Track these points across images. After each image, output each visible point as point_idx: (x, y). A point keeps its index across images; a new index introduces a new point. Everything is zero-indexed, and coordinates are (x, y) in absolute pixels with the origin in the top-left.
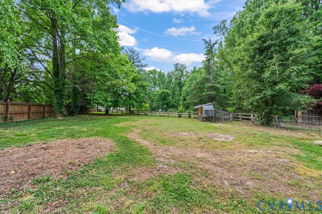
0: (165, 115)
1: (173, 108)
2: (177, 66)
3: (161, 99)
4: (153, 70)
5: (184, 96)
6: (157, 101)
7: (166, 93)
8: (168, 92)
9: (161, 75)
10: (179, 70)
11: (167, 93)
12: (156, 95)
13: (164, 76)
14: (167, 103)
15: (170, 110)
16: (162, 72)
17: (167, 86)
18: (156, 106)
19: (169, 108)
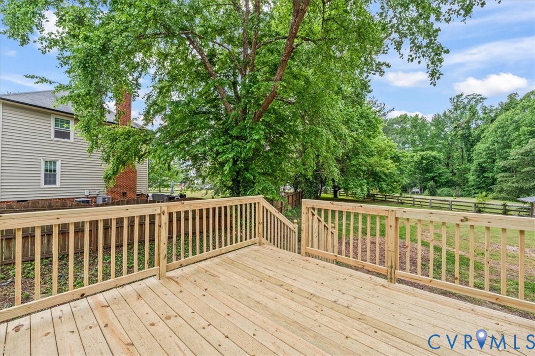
0: (442, 206)
1: (449, 186)
2: (458, 101)
3: (420, 170)
4: (400, 117)
5: (479, 163)
6: (411, 174)
7: (431, 159)
8: (437, 156)
9: (418, 124)
10: (464, 107)
11: (435, 158)
12: (409, 163)
13: (424, 124)
14: (433, 178)
15: (442, 191)
16: (420, 117)
17: (431, 143)
18: (410, 184)
19: (440, 186)
